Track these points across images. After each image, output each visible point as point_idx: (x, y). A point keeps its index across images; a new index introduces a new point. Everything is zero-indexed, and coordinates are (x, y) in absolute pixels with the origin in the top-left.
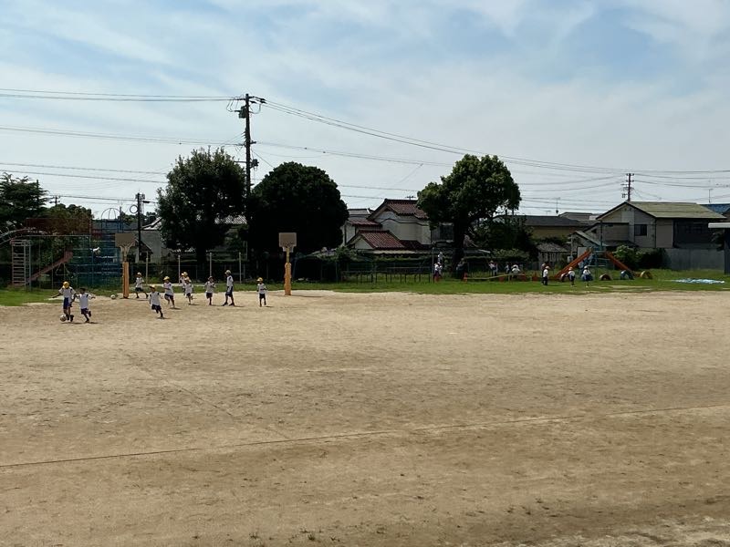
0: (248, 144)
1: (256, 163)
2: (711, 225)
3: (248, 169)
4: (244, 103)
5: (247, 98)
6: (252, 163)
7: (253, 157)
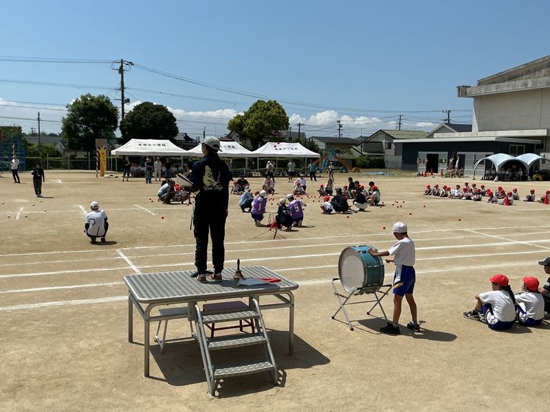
0: (123, 89)
3: (123, 104)
4: (120, 65)
5: (122, 62)
6: (125, 101)
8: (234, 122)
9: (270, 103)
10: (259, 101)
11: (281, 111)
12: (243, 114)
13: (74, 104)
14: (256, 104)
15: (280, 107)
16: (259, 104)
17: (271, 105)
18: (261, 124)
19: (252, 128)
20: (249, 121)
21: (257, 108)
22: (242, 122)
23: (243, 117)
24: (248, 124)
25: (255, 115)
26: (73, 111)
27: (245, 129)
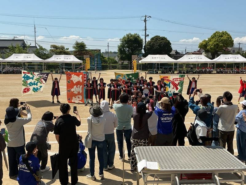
0: (146, 30)
1: (148, 35)
3: (145, 37)
7: (147, 34)
8: (202, 44)
9: (223, 33)
10: (216, 32)
11: (229, 37)
12: (207, 39)
13: (123, 38)
14: (215, 34)
15: (228, 35)
16: (217, 33)
17: (223, 34)
18: (217, 44)
19: (212, 47)
20: (211, 43)
21: (215, 36)
22: (207, 44)
23: (207, 41)
24: (210, 45)
25: (214, 40)
26: (123, 42)
27: (208, 47)
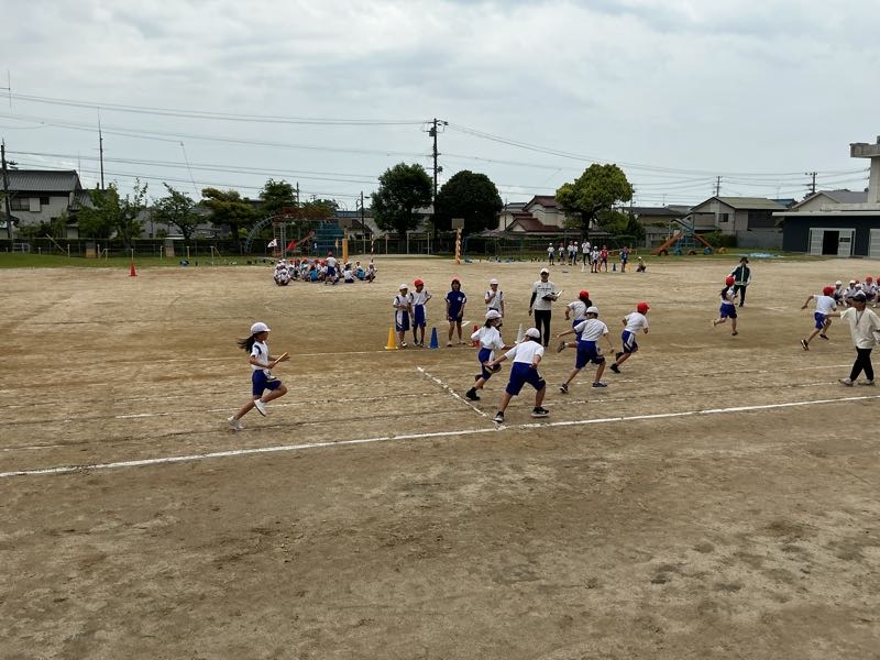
2: (774, 214)
4: (433, 125)
5: (435, 122)
6: (438, 170)
